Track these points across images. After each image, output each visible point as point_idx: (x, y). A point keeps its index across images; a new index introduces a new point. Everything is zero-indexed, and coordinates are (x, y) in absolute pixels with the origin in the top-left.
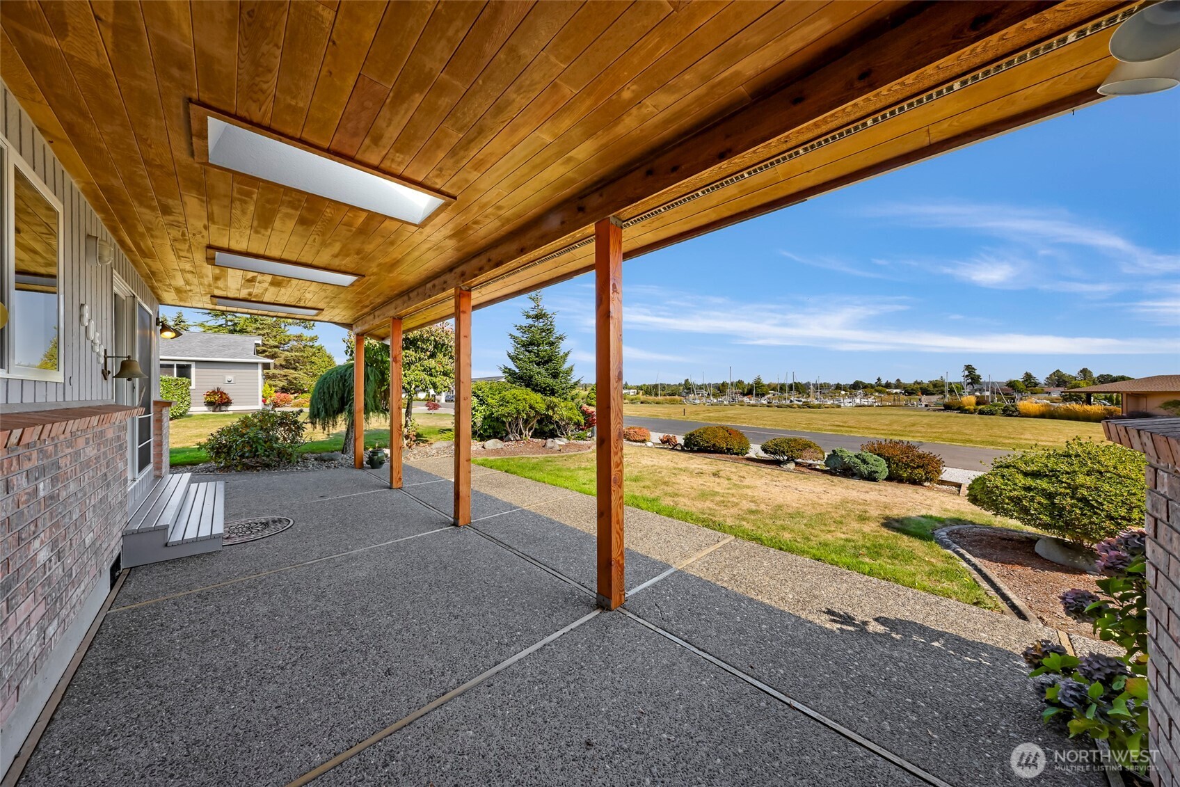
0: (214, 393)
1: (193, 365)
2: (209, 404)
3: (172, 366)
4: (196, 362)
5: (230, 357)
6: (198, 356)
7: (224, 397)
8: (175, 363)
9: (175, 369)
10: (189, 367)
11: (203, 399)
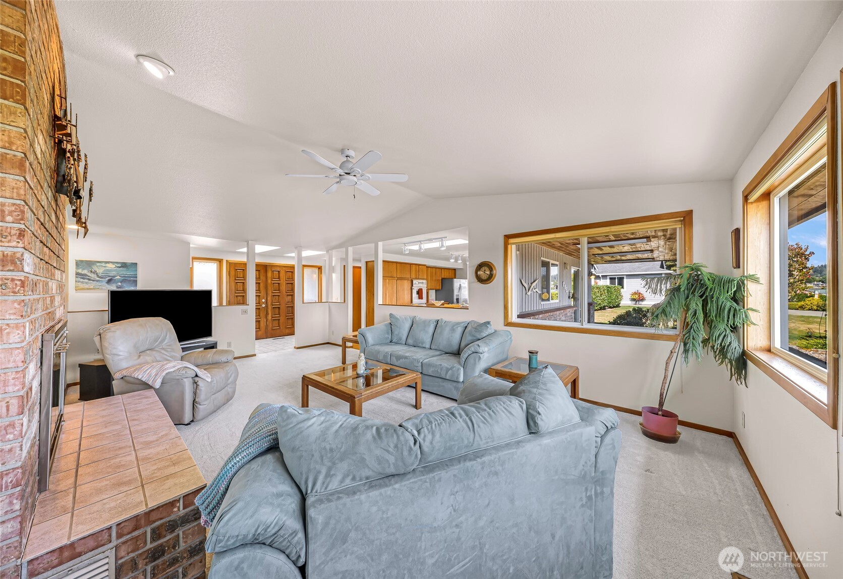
0: (635, 293)
1: (625, 277)
2: (633, 300)
3: (615, 278)
4: (626, 275)
5: (645, 271)
6: (627, 272)
7: (641, 296)
8: (616, 277)
9: (616, 280)
10: (623, 278)
11: (629, 297)
